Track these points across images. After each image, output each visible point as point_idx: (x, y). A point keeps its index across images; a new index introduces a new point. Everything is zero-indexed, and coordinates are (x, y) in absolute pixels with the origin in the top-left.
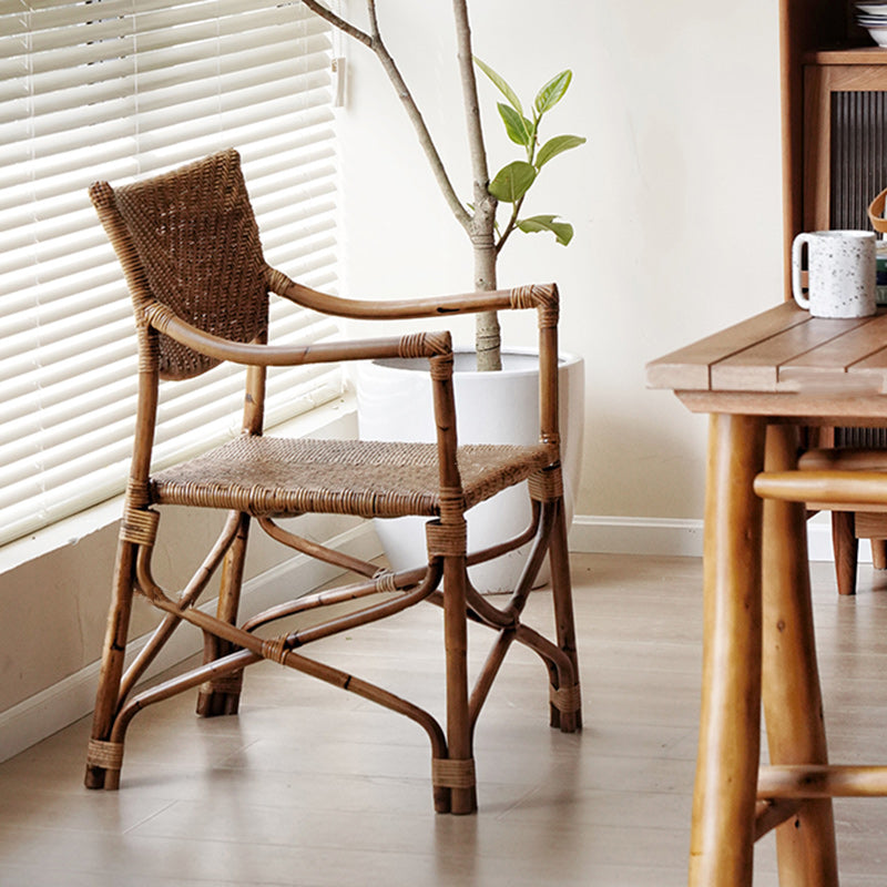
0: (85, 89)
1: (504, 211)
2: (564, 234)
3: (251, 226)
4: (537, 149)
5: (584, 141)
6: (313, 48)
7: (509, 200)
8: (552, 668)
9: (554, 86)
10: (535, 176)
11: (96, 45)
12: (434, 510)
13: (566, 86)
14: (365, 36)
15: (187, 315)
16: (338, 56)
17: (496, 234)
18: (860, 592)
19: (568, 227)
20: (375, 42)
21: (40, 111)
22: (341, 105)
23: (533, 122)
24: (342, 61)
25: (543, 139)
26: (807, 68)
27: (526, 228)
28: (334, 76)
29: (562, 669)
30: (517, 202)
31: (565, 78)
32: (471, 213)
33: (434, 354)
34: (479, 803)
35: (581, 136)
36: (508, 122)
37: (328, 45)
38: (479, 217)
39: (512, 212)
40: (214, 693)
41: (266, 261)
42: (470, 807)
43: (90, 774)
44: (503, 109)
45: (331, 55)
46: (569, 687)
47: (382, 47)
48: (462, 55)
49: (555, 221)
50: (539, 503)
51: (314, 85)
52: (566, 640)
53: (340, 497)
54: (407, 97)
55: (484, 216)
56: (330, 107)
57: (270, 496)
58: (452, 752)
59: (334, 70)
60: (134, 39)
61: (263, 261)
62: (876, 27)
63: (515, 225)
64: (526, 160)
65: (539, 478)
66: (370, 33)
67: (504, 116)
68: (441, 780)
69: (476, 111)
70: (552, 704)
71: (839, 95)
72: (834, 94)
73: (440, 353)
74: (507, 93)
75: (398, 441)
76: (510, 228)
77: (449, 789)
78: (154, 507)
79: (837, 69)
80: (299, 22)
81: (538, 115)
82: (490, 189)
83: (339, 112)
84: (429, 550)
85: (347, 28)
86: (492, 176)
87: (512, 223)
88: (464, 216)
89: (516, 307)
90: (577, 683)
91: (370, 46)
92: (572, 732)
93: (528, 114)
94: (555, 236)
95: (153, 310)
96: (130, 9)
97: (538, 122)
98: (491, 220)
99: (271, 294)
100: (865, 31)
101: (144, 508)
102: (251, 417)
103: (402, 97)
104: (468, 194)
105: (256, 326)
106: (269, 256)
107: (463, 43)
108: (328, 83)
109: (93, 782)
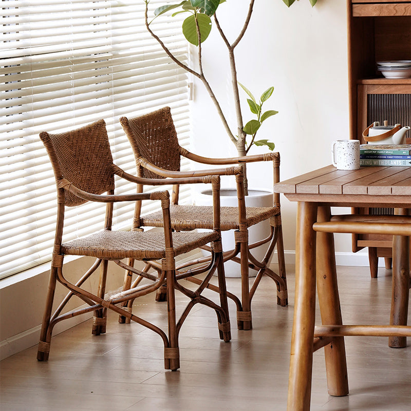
0: (94, 93)
1: (249, 138)
2: (271, 146)
3: (175, 133)
4: (261, 115)
5: (278, 112)
6: (180, 79)
7: (251, 134)
8: (278, 284)
9: (267, 92)
10: (260, 126)
11: (99, 77)
12: (237, 227)
13: (272, 93)
14: (198, 74)
15: (153, 162)
16: (190, 82)
17: (246, 146)
18: (379, 277)
19: (273, 144)
20: (202, 76)
21: (77, 101)
22: (192, 99)
23: (260, 105)
24: (192, 84)
25: (263, 112)
26: (358, 86)
27: (257, 144)
28: (189, 89)
29: (281, 284)
30: (254, 135)
31: (272, 90)
32: (237, 139)
33: (237, 174)
34: (253, 327)
35: (277, 111)
36: (251, 105)
37: (186, 78)
38: (240, 140)
39: (252, 138)
40: (162, 294)
41: (179, 144)
42: (250, 328)
43: (121, 318)
44: (249, 101)
45: (188, 81)
46: (284, 290)
47: (204, 78)
48: (234, 81)
49: (268, 142)
50: (273, 227)
51: (181, 92)
52: (283, 275)
53: (205, 223)
54: (213, 97)
55: (241, 140)
56: (188, 101)
57: (182, 223)
58: (243, 309)
59: (189, 87)
60: (112, 75)
61: (178, 145)
62: (384, 71)
63: (253, 143)
64: (257, 120)
65: (273, 219)
66: (200, 73)
67: (249, 104)
68: (240, 319)
69: (238, 101)
70: (278, 297)
71: (370, 96)
72: (368, 95)
73: (239, 173)
74: (250, 95)
75: (225, 206)
76: (251, 144)
77: (243, 322)
78: (142, 227)
79: (369, 86)
80: (175, 69)
81: (261, 103)
82: (244, 130)
83: (191, 102)
84: (236, 240)
85: (191, 71)
86: (244, 125)
87: (252, 142)
88: (234, 140)
89: (265, 160)
90: (286, 289)
91: (200, 78)
92: (285, 306)
93: (258, 102)
94: (269, 147)
95: (141, 160)
96: (111, 64)
97: (261, 106)
98: (244, 141)
99: (181, 156)
100: (380, 72)
101: (139, 228)
102: (174, 198)
103: (211, 97)
104: (236, 132)
105: (177, 167)
106: (180, 143)
107: (234, 77)
108: (187, 92)
109: (122, 321)
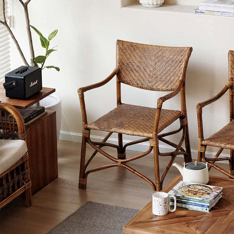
2: (58, 69)
9: (53, 33)
22: (11, 27)
24: (10, 16)
30: (42, 63)
31: (56, 32)
48: (27, 27)
54: (13, 37)
59: (8, 19)
66: (3, 21)
69: (31, 41)
91: (3, 24)
94: (56, 69)
107: (27, 24)
